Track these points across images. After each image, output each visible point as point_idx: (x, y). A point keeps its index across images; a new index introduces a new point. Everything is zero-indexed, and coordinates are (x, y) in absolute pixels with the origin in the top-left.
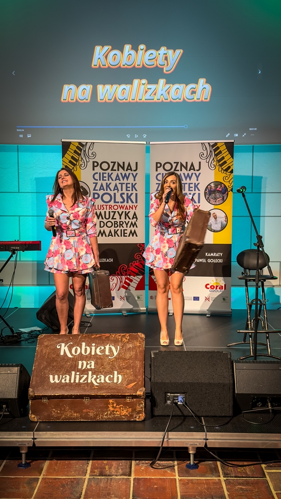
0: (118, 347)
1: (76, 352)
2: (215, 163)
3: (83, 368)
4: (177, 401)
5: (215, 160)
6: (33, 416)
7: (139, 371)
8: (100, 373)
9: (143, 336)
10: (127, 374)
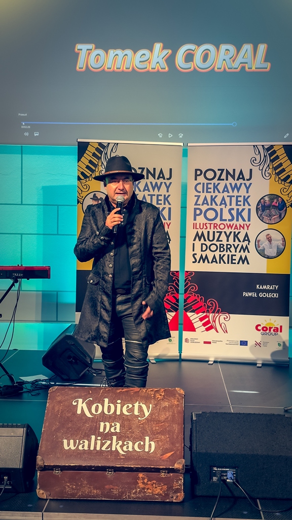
0: (151, 405)
1: (97, 410)
2: (270, 171)
3: (106, 432)
4: (225, 478)
5: (271, 167)
6: (42, 492)
7: (177, 437)
8: (127, 439)
9: (182, 392)
10: (161, 440)
